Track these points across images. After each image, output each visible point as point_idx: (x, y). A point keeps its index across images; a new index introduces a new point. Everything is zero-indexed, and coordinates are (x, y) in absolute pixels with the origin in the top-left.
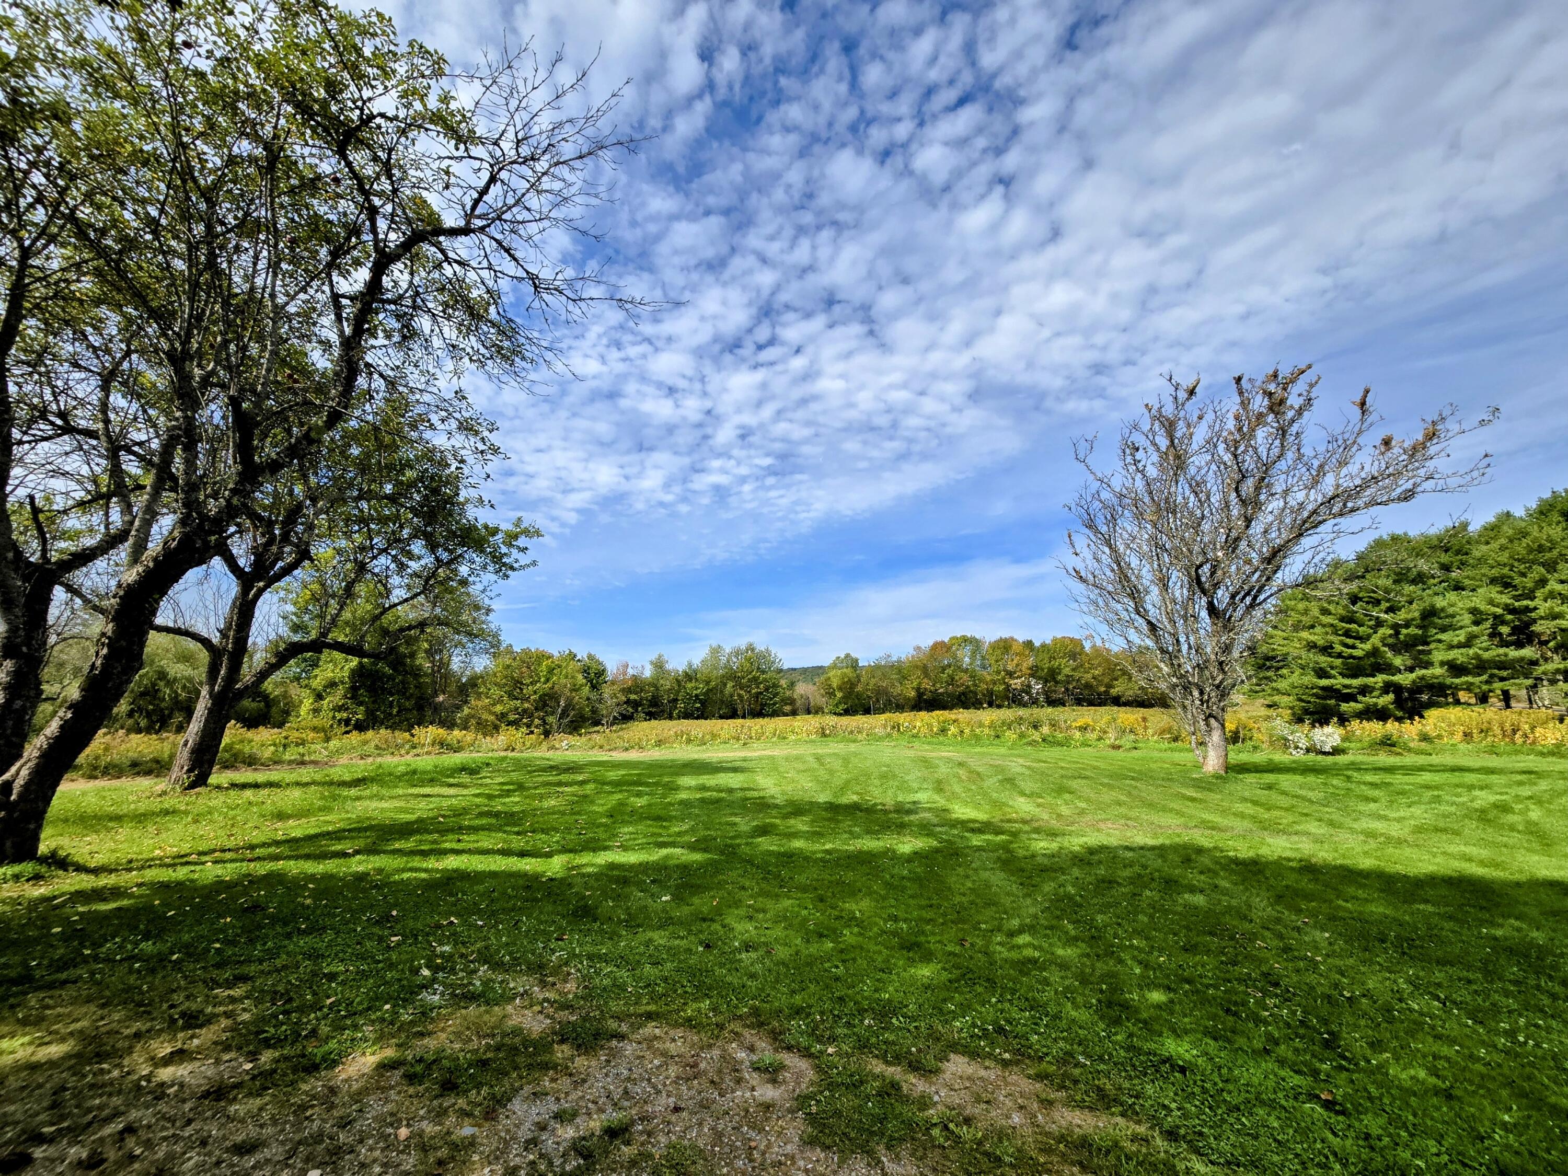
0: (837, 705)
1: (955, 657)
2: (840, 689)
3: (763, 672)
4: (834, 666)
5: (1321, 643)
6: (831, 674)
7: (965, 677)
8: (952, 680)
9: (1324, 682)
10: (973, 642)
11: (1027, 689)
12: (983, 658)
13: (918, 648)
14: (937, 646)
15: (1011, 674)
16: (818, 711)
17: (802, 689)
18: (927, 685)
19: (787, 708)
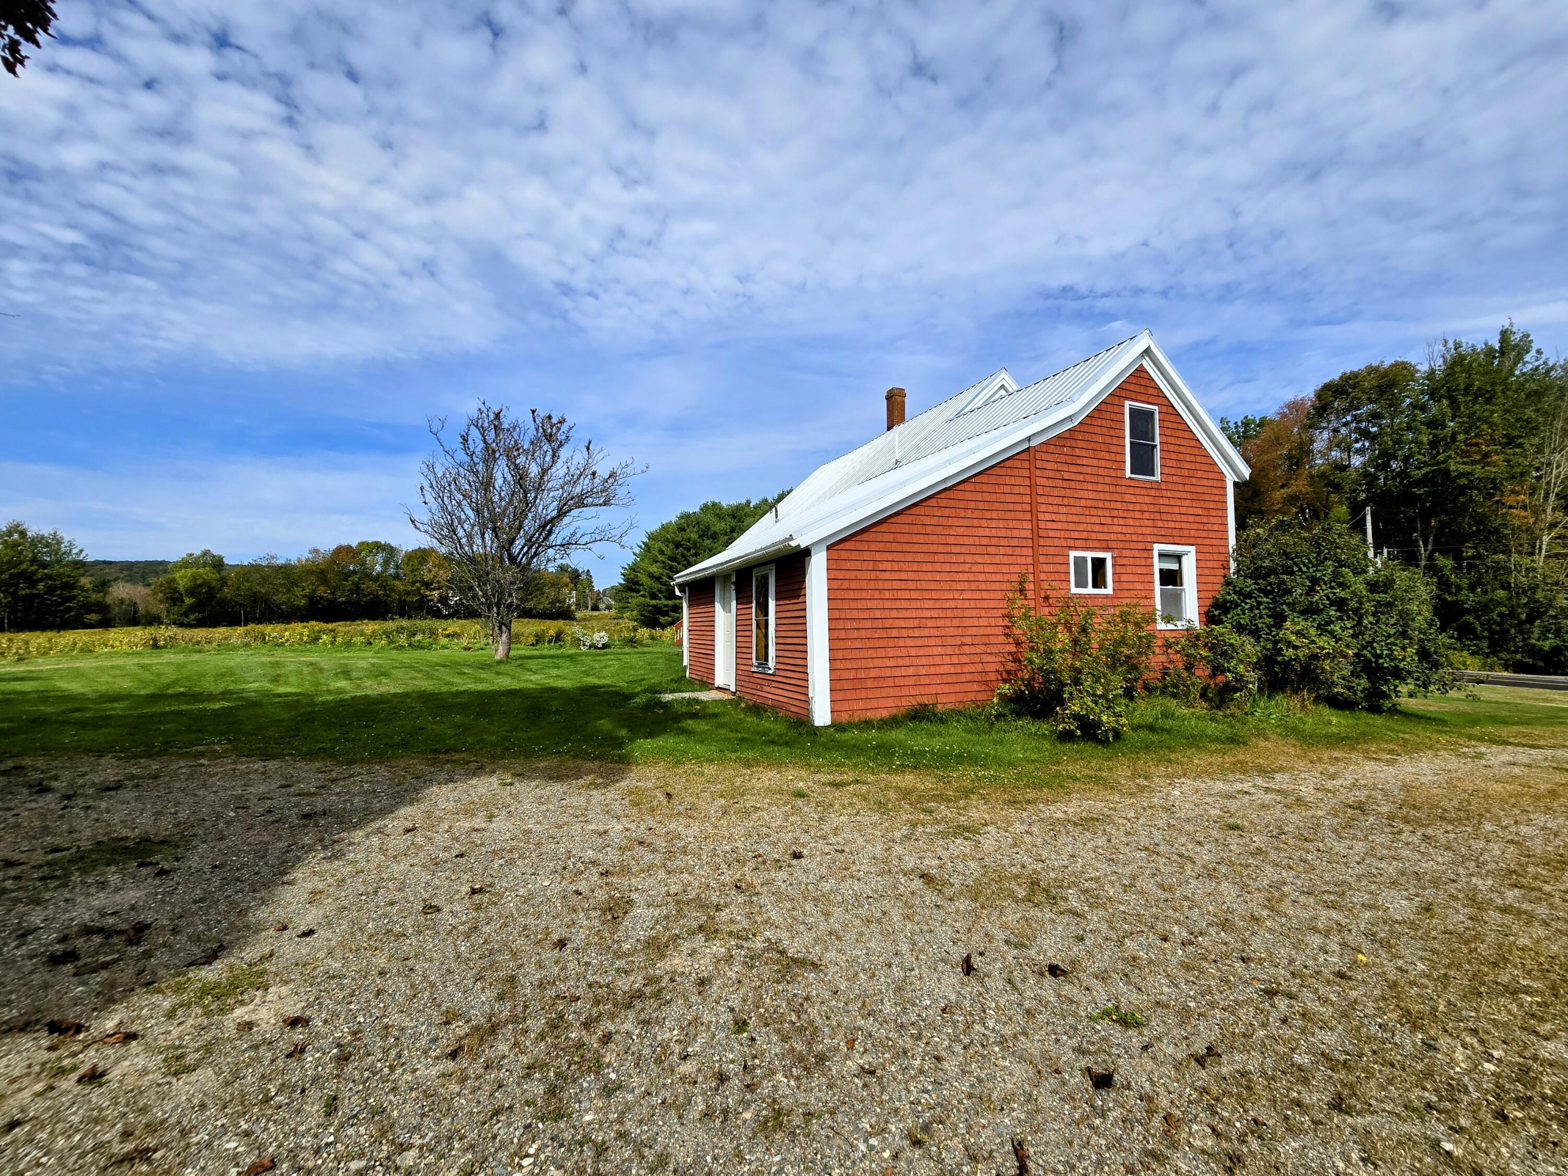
0: (186, 614)
1: (363, 563)
2: (191, 592)
3: (44, 565)
4: (185, 564)
5: (657, 574)
6: (177, 575)
7: (374, 586)
8: (357, 588)
9: (654, 602)
10: (389, 550)
11: (444, 600)
12: (398, 567)
13: (316, 551)
14: (340, 550)
15: (427, 585)
16: (152, 620)
17: (121, 591)
18: (323, 592)
19: (94, 617)
